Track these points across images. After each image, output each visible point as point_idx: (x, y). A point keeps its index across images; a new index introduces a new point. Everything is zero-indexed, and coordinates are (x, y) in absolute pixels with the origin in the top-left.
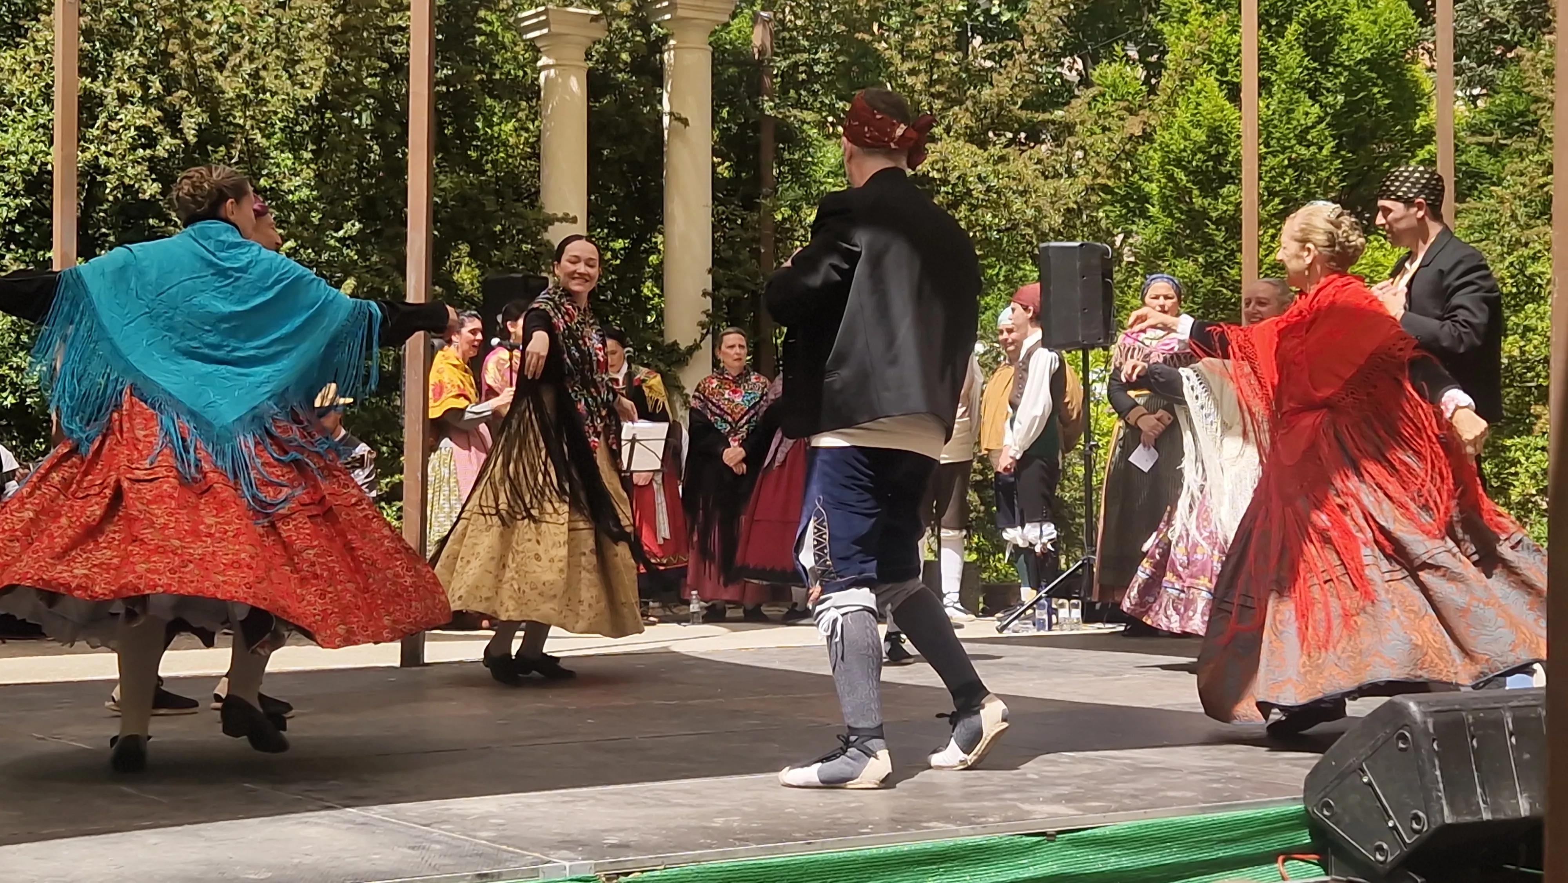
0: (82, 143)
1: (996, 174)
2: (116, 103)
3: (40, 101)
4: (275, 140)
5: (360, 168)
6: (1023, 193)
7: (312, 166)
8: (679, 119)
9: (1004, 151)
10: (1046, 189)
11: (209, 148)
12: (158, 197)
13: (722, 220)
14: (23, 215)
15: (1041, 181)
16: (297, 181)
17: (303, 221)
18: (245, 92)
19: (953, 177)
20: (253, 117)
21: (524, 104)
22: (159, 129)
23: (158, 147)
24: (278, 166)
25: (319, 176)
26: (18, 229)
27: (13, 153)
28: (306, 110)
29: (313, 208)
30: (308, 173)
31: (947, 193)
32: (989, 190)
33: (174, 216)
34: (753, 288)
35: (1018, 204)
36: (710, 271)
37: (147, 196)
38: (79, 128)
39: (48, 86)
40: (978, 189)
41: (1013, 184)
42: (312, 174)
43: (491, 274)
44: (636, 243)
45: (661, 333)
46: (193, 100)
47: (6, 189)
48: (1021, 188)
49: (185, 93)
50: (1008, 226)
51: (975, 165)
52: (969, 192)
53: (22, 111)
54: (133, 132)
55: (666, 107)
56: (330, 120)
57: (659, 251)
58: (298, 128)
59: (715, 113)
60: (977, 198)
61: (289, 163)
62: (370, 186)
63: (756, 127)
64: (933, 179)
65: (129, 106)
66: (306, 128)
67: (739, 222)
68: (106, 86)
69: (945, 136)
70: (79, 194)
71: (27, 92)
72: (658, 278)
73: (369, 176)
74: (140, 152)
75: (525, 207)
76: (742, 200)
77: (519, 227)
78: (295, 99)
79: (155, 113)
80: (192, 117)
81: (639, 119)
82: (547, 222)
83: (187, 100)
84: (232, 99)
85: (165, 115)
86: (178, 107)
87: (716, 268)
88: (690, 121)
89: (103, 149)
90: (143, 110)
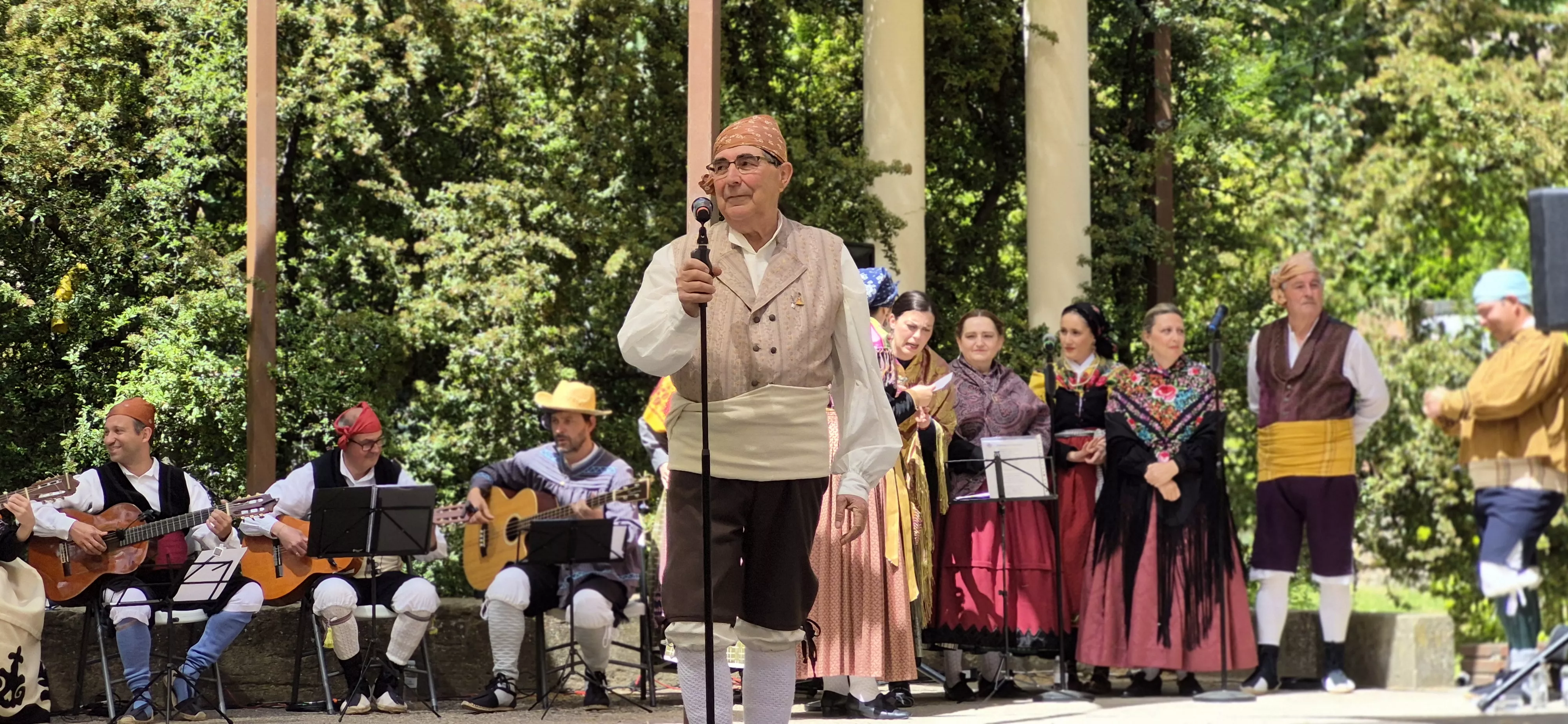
0: (282, 86)
1: (1473, 96)
2: (324, 34)
3: (230, 33)
4: (524, 75)
5: (630, 108)
6: (1509, 121)
7: (571, 107)
8: (1044, 33)
9: (1483, 66)
10: (1540, 115)
11: (441, 87)
12: (377, 152)
13: (1102, 164)
14: (211, 179)
15: (1535, 102)
16: (551, 127)
17: (559, 179)
18: (486, 14)
19: (1414, 101)
20: (496, 47)
21: (841, 20)
22: (378, 65)
23: (377, 88)
24: (526, 108)
25: (578, 118)
26: (203, 196)
27: (199, 102)
28: (561, 37)
29: (573, 161)
30: (565, 116)
31: (1405, 123)
32: (1462, 117)
33: (396, 175)
34: (1146, 252)
35: (1501, 136)
36: (1088, 231)
37: (363, 152)
38: (279, 68)
39: (241, 15)
40: (1447, 117)
41: (1495, 109)
42: (570, 118)
44: (991, 196)
45: (1024, 315)
46: (420, 27)
47: (191, 147)
48: (1506, 114)
49: (410, 19)
50: (1490, 162)
51: (1443, 84)
52: (1435, 121)
53: (207, 47)
54: (344, 70)
55: (1027, 18)
56: (592, 47)
57: (1021, 206)
58: (553, 59)
59: (1093, 25)
60: (1447, 129)
61: (541, 103)
62: (643, 131)
63: (1149, 40)
64: (1387, 105)
65: (341, 38)
66: (562, 58)
67: (1127, 165)
68: (312, 14)
69: (1402, 46)
70: (280, 149)
71: (213, 23)
72: (1021, 242)
73: (643, 117)
74: (355, 95)
75: (845, 153)
76: (1129, 136)
77: (837, 179)
78: (549, 22)
79: (373, 45)
80: (420, 49)
81: (992, 35)
82: (873, 172)
83: (412, 27)
84: (470, 25)
85: (386, 47)
86: (401, 37)
87: (1096, 227)
88: (1061, 36)
89: (309, 92)
90: (358, 41)
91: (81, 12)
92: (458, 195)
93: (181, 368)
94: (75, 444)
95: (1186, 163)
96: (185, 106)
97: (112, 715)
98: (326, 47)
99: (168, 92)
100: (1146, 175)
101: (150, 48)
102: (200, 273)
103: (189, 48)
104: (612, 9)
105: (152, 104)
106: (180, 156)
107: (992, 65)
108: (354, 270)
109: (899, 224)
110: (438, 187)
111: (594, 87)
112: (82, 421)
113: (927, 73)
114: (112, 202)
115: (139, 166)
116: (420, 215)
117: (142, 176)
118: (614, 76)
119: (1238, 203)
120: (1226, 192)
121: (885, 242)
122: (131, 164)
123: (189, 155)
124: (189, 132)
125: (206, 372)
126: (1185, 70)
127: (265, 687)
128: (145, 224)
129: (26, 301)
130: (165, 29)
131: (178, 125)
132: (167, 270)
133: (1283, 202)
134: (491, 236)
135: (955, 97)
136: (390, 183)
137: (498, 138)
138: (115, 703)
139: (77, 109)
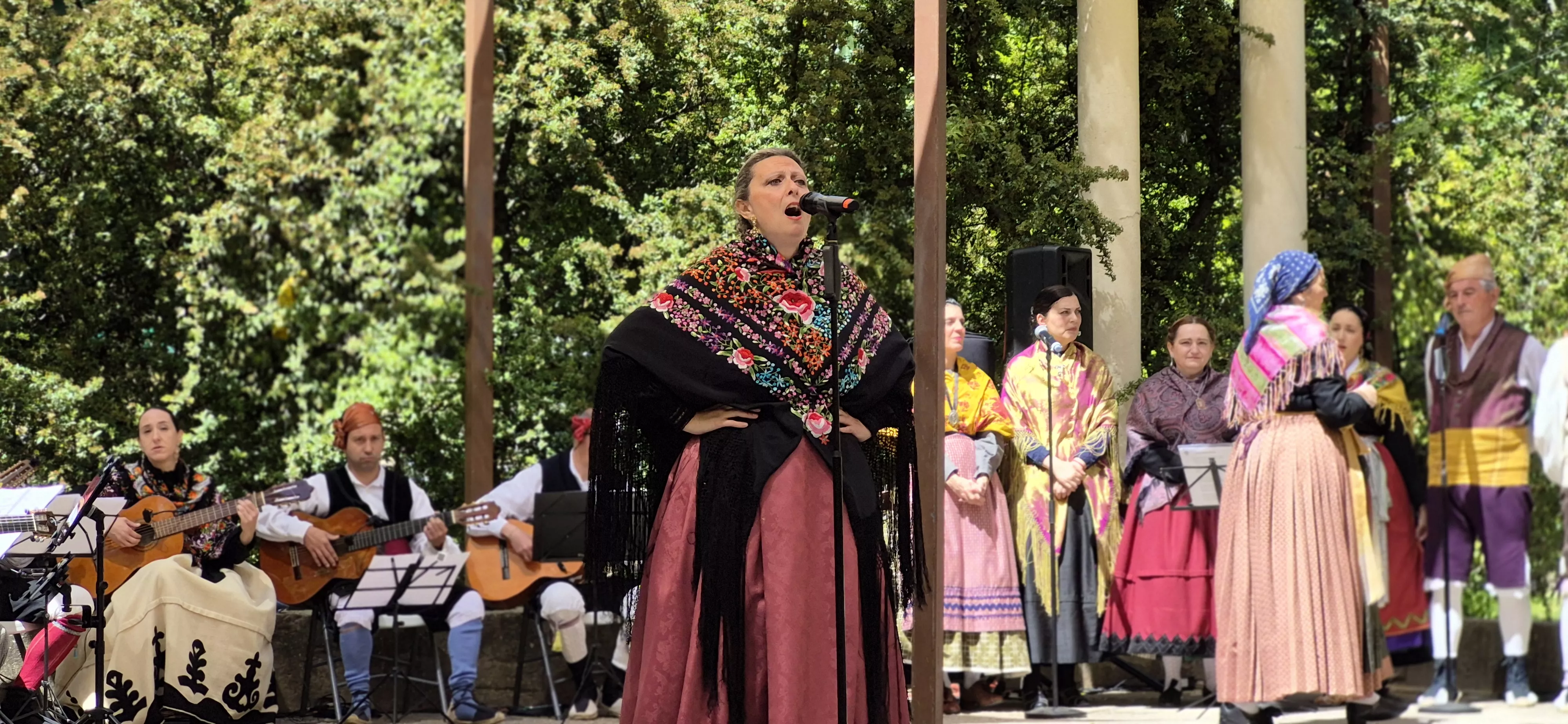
2: (540, 41)
3: (446, 41)
4: (737, 80)
7: (784, 112)
8: (1260, 35)
11: (654, 92)
13: (1319, 167)
14: (427, 186)
18: (697, 20)
22: (592, 71)
23: (591, 94)
26: (420, 203)
27: (416, 109)
28: (775, 42)
30: (779, 122)
33: (610, 181)
34: (1364, 257)
36: (1305, 236)
39: (457, 23)
42: (784, 123)
43: (1015, 247)
44: (1205, 201)
46: (634, 31)
47: (408, 153)
49: (623, 24)
54: (558, 76)
55: (1244, 22)
56: (805, 52)
57: (1236, 210)
59: (1309, 26)
61: (754, 109)
65: (555, 44)
66: (776, 62)
67: (1344, 169)
68: (527, 21)
71: (429, 31)
72: (1235, 246)
74: (567, 101)
75: (1058, 158)
76: (1345, 140)
77: (1052, 184)
78: (763, 26)
79: (586, 51)
80: (633, 55)
81: (1209, 37)
82: (1089, 178)
83: (626, 32)
84: (682, 30)
85: (599, 53)
86: (615, 42)
87: (1313, 231)
88: (1276, 39)
89: (524, 99)
90: (573, 49)
91: (302, 22)
92: (673, 201)
93: (399, 374)
94: (297, 449)
95: (1405, 165)
96: (403, 113)
97: (339, 717)
98: (541, 53)
99: (386, 101)
100: (1366, 178)
101: (366, 55)
102: (418, 279)
103: (405, 56)
104: (826, 14)
105: (370, 113)
106: (397, 163)
107: (1208, 69)
108: (568, 276)
109: (1115, 229)
110: (651, 192)
111: (806, 91)
112: (303, 426)
113: (1142, 76)
114: (331, 210)
115: (358, 174)
116: (634, 220)
117: (361, 184)
118: (829, 80)
119: (1458, 207)
120: (1445, 195)
121: (1100, 248)
122: (350, 172)
123: (407, 161)
124: (406, 138)
125: (424, 379)
126: (1402, 70)
127: (484, 691)
128: (365, 233)
129: (247, 307)
130: (383, 37)
131: (396, 134)
132: (385, 276)
133: (1504, 205)
134: (706, 241)
135: (1170, 101)
136: (604, 188)
137: (712, 142)
138: (341, 705)
139: (296, 118)
